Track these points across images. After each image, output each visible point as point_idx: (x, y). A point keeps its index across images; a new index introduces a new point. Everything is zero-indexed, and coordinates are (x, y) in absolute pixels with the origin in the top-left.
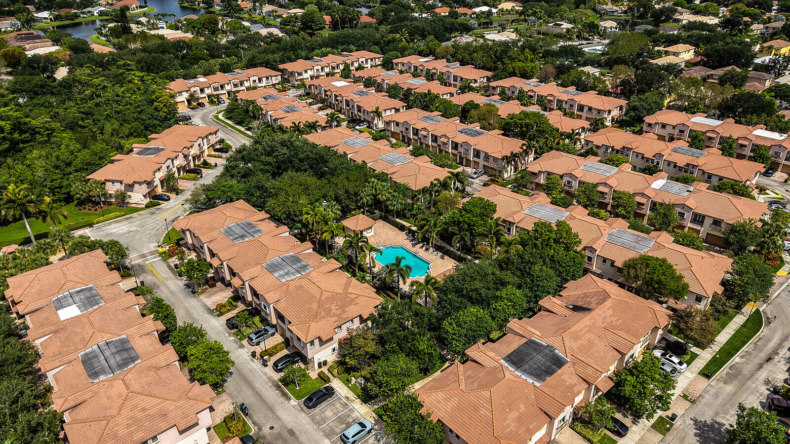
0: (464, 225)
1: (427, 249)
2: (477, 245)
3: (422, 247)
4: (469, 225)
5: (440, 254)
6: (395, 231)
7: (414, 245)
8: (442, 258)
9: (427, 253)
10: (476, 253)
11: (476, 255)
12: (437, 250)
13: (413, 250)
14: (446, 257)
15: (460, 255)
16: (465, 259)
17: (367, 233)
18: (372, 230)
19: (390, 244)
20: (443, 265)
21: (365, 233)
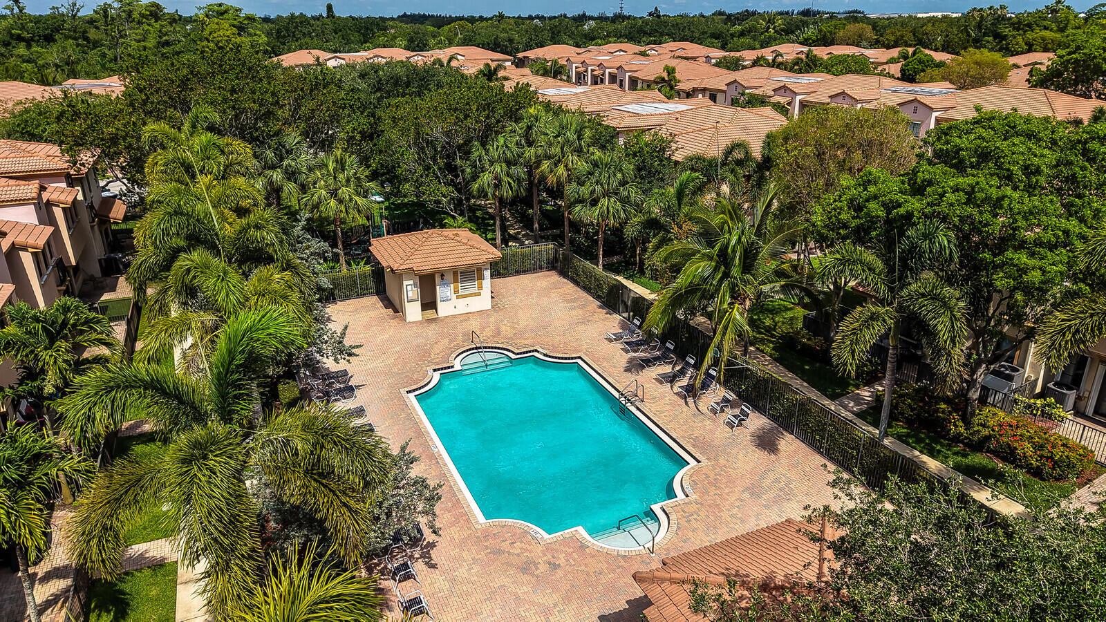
0: (930, 237)
1: (691, 392)
2: (983, 401)
3: (672, 379)
4: (967, 233)
5: (756, 421)
6: (582, 307)
7: (637, 366)
8: (766, 443)
9: (685, 410)
10: (979, 446)
11: (979, 459)
12: (744, 397)
13: (623, 382)
14: (789, 444)
15: (874, 443)
16: (910, 472)
17: (458, 297)
18: (480, 288)
19: (532, 349)
20: (766, 483)
21: (448, 294)
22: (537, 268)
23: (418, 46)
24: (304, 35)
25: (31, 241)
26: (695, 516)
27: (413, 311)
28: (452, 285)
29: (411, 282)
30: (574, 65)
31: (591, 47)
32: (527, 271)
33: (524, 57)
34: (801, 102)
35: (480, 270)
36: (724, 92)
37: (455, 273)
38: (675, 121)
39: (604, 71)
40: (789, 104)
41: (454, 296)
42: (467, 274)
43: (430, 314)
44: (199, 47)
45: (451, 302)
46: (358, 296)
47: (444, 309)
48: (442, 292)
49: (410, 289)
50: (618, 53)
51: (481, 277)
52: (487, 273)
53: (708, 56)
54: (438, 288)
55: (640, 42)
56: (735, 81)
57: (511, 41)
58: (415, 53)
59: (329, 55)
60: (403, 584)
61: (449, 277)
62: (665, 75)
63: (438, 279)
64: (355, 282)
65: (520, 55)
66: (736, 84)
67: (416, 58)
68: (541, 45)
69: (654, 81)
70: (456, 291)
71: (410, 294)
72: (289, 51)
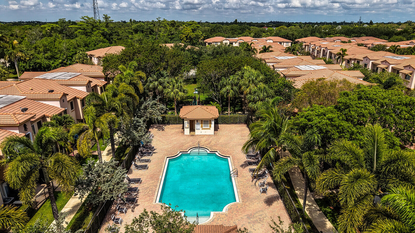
8: (269, 201)
9: (250, 183)
14: (278, 204)
17: (202, 129)
18: (210, 127)
19: (216, 151)
20: (257, 215)
21: (199, 127)
22: (240, 123)
23: (257, 36)
24: (219, 31)
25: (80, 97)
26: (221, 219)
27: (187, 131)
28: (200, 125)
29: (187, 122)
30: (312, 46)
31: (327, 38)
32: (236, 123)
33: (298, 41)
34: (392, 68)
35: (210, 121)
36: (362, 61)
37: (202, 121)
38: (310, 74)
39: (321, 49)
40: (387, 68)
41: (201, 128)
42: (205, 122)
43: (192, 133)
44: (179, 36)
45: (200, 130)
46: (177, 124)
47: (197, 132)
48: (197, 126)
49: (187, 124)
50: (337, 41)
51: (211, 123)
52: (213, 122)
53: (373, 44)
54: (196, 125)
55: (350, 36)
56: (367, 57)
57: (293, 35)
58: (254, 39)
59: (225, 39)
60: (122, 214)
61: (200, 122)
62: (341, 52)
63: (196, 122)
64: (176, 119)
65: (296, 40)
66: (367, 58)
67: (254, 40)
68: (306, 36)
69: (337, 54)
70: (202, 127)
71: (186, 126)
72: (213, 37)
